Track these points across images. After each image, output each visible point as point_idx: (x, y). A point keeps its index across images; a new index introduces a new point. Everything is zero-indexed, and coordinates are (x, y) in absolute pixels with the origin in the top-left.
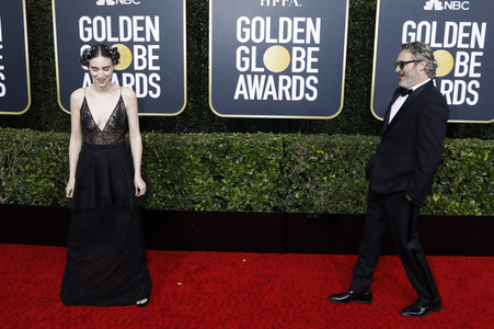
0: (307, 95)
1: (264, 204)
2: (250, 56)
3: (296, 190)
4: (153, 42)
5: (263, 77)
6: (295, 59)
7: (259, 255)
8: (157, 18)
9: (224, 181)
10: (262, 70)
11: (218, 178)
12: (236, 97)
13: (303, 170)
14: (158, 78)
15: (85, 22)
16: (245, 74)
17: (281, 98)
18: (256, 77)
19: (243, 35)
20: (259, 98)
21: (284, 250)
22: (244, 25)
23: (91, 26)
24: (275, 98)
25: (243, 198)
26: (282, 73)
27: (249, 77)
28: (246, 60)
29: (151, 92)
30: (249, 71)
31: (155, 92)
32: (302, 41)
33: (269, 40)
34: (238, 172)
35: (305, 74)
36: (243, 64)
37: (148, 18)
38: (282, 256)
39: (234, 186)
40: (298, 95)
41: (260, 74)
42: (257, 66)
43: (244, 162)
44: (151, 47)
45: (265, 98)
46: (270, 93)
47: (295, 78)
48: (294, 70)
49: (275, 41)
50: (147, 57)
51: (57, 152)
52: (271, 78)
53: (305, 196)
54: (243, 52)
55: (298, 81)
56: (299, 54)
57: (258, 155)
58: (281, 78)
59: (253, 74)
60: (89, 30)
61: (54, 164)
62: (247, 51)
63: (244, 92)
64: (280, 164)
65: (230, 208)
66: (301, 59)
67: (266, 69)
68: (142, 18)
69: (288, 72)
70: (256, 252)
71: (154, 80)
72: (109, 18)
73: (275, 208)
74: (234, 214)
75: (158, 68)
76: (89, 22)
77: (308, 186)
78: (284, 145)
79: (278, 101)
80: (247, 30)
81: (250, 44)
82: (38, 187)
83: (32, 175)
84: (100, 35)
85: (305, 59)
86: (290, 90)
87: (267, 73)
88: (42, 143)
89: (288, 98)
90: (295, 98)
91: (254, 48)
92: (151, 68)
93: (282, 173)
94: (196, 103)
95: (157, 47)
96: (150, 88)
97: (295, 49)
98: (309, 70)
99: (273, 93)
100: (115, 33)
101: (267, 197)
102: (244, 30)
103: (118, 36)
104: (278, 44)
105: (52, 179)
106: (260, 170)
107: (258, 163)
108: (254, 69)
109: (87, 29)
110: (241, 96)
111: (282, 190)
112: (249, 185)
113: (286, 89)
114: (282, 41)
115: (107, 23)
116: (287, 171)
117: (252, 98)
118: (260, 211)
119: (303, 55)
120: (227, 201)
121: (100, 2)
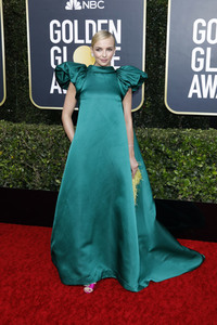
2: (204, 57)
7: (206, 243)
8: (119, 22)
9: (176, 172)
11: (170, 169)
12: (190, 96)
15: (55, 25)
16: (199, 74)
18: (210, 77)
19: (199, 37)
22: (200, 27)
23: (60, 29)
25: (192, 189)
27: (203, 77)
28: (201, 60)
30: (203, 72)
34: (188, 164)
36: (197, 65)
37: (111, 22)
39: (185, 177)
41: (213, 74)
42: (211, 67)
43: (195, 155)
51: (27, 140)
54: (198, 53)
57: (208, 149)
59: (207, 74)
60: (58, 32)
61: (24, 151)
62: (202, 53)
63: (198, 91)
65: (180, 197)
68: (106, 21)
70: (204, 240)
72: (76, 22)
74: (184, 203)
76: (59, 25)
80: (202, 32)
81: (205, 45)
82: (9, 171)
83: (6, 161)
84: (68, 38)
88: (14, 132)
91: (209, 50)
94: (153, 102)
95: (118, 48)
100: (81, 36)
102: (200, 32)
103: (84, 38)
105: (23, 165)
106: (209, 164)
107: (208, 157)
108: (208, 69)
109: (56, 32)
110: (195, 95)
112: (199, 177)
115: (74, 26)
117: (205, 96)
118: (209, 201)
120: (178, 191)
121: (69, 7)
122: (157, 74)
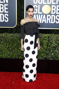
0: (56, 22)
1: (42, 56)
2: (37, 8)
3: (52, 52)
4: (6, 3)
5: (42, 15)
6: (52, 9)
10: (41, 13)
13: (54, 46)
14: (8, 16)
16: (36, 14)
17: (47, 22)
18: (40, 15)
20: (40, 22)
21: (48, 72)
24: (46, 22)
26: (48, 14)
27: (37, 15)
28: (36, 10)
29: (5, 20)
31: (6, 20)
32: (55, 3)
33: (44, 3)
35: (56, 15)
38: (47, 74)
40: (53, 21)
41: (41, 14)
44: (5, 5)
45: (42, 22)
46: (44, 21)
47: (52, 16)
48: (52, 13)
49: (46, 3)
50: (4, 8)
52: (44, 15)
53: (55, 54)
55: (53, 17)
56: (54, 8)
58: (48, 16)
59: (38, 14)
62: (37, 7)
64: (47, 44)
66: (54, 9)
67: (43, 13)
69: (50, 14)
71: (6, 16)
73: (45, 58)
75: (7, 12)
77: (56, 51)
78: (48, 38)
79: (46, 23)
81: (38, 4)
85: (56, 9)
86: (51, 20)
87: (43, 14)
89: (50, 22)
90: (52, 22)
91: (39, 6)
92: (5, 12)
93: (48, 47)
95: (7, 5)
96: (5, 18)
97: (53, 6)
98: (57, 13)
99: (45, 21)
101: (43, 54)
104: (47, 4)
108: (39, 13)
111: (47, 52)
113: (49, 19)
114: (48, 3)
116: (49, 46)
119: (55, 8)
122: (21, 14)
